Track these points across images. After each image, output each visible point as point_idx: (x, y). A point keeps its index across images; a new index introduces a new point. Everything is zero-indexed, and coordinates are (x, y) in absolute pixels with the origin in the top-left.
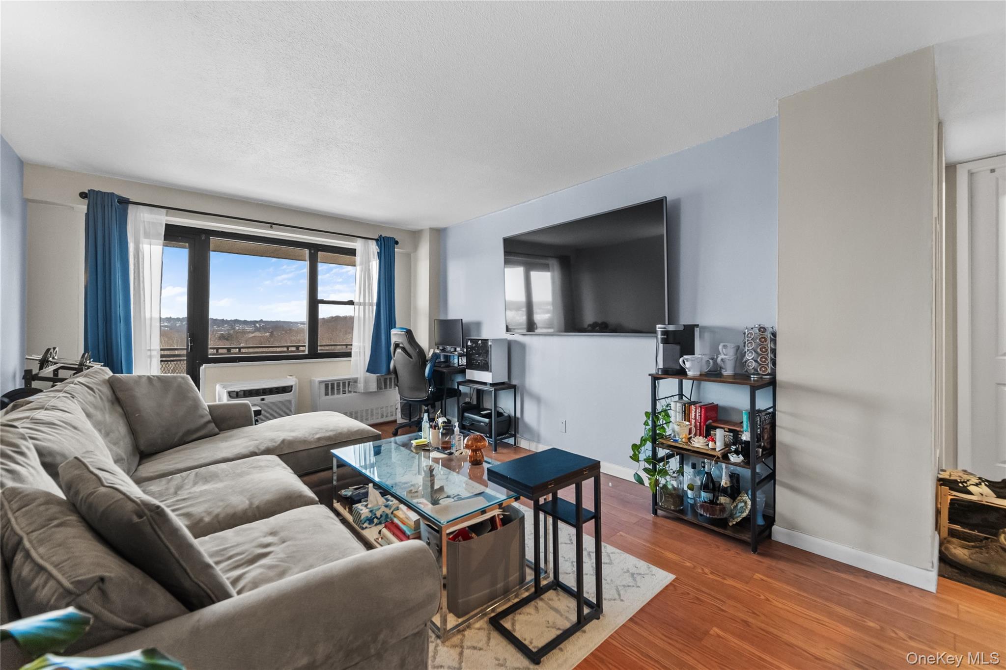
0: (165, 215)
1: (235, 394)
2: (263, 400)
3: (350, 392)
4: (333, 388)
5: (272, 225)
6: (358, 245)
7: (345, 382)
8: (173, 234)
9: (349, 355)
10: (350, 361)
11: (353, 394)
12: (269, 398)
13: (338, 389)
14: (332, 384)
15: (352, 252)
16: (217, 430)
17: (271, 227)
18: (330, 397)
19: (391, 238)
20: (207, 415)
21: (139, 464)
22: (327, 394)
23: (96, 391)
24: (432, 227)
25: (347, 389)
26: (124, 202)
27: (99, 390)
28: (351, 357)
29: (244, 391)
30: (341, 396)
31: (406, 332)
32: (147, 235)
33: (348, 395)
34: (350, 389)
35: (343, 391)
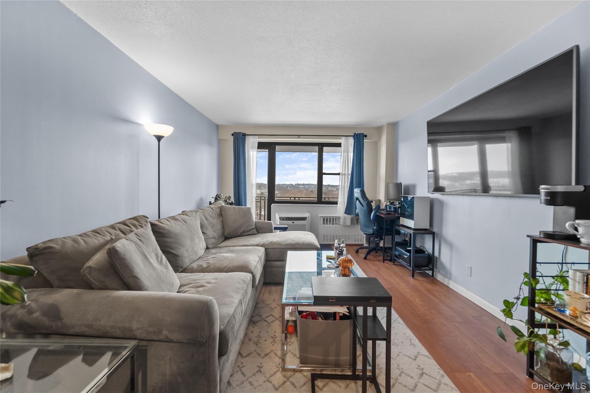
0: (258, 138)
1: (282, 219)
2: (293, 222)
3: (336, 224)
4: (327, 220)
5: (299, 136)
6: (342, 141)
7: (334, 218)
8: (261, 146)
9: (336, 203)
10: (337, 206)
11: (338, 225)
12: (296, 222)
13: (330, 222)
14: (326, 218)
15: (339, 145)
16: (256, 233)
17: (299, 137)
18: (325, 225)
19: (361, 134)
20: (253, 225)
21: (224, 241)
22: (324, 224)
23: (214, 210)
24: (388, 122)
25: (335, 222)
26: (244, 135)
27: (215, 210)
28: (337, 204)
29: (286, 218)
30: (331, 225)
31: (360, 191)
32: (252, 148)
33: (335, 225)
34: (336, 222)
35: (332, 223)
